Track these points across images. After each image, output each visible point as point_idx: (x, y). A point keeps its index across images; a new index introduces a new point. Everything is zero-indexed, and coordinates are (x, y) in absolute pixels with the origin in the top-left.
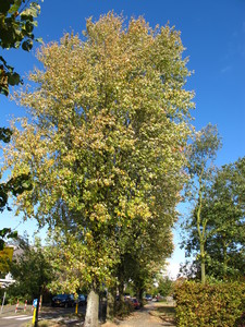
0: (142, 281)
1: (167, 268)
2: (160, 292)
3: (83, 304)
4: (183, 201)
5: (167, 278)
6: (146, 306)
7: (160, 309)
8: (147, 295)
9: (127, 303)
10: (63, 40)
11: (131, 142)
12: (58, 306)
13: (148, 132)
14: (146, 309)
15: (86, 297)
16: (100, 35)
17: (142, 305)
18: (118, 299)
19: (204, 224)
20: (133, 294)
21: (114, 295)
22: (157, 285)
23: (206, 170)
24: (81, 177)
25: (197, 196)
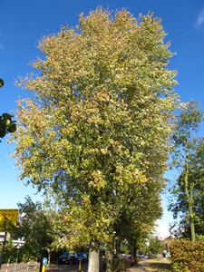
0: (135, 240)
1: (157, 229)
2: (151, 250)
3: (86, 262)
4: (171, 168)
5: (157, 237)
6: (140, 262)
7: (152, 265)
8: (140, 253)
9: (123, 260)
10: (60, 34)
11: (125, 113)
12: (64, 263)
13: (138, 104)
14: (140, 265)
15: (88, 255)
16: (91, 27)
17: (136, 262)
18: (115, 257)
19: (192, 187)
20: (127, 252)
21: (112, 253)
22: (148, 244)
23: (190, 140)
24: (80, 147)
25: (184, 163)
